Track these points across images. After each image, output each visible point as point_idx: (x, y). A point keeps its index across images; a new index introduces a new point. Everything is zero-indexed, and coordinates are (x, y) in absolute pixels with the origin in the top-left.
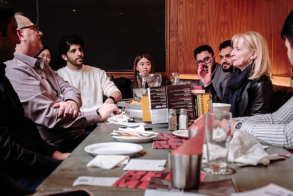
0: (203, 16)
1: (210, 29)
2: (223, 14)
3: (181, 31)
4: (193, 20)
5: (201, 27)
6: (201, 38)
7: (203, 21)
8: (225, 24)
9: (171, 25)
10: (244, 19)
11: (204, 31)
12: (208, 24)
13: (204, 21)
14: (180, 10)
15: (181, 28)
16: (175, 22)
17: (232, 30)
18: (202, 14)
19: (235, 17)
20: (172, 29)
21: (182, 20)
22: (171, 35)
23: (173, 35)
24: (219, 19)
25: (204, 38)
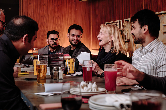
0: (45, 13)
1: (49, 21)
2: (57, 11)
4: (38, 15)
5: (43, 19)
6: (43, 26)
8: (58, 18)
10: (70, 15)
11: (45, 22)
12: (47, 18)
13: (45, 16)
14: (29, 8)
17: (63, 22)
18: (43, 11)
19: (64, 14)
21: (31, 15)
24: (54, 14)
25: (45, 27)
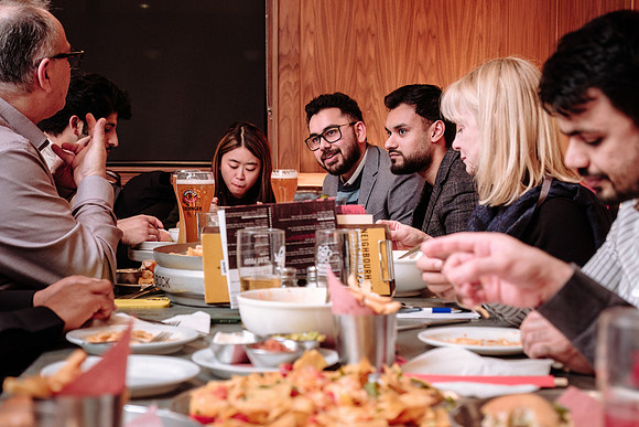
0: (371, 16)
1: (388, 50)
2: (423, 10)
3: (309, 54)
4: (341, 25)
5: (365, 43)
6: (365, 75)
7: (369, 29)
8: (429, 36)
9: (283, 39)
10: (480, 24)
11: (373, 56)
12: (382, 37)
13: (373, 29)
15: (309, 49)
16: (293, 31)
17: (449, 56)
18: (366, 9)
19: (456, 19)
20: (284, 51)
21: (312, 26)
22: (282, 66)
23: (288, 66)
24: (411, 22)
25: (372, 77)
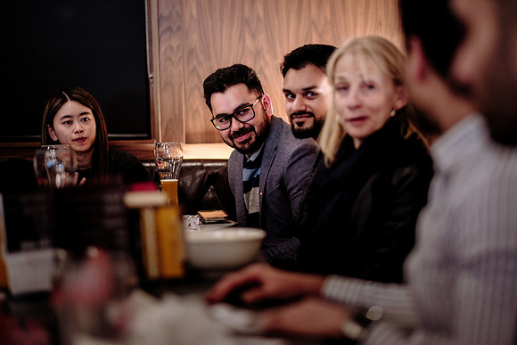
6: (254, 36)
11: (262, 16)
15: (192, 10)
17: (344, 13)
22: (162, 29)
23: (169, 29)
25: (262, 38)
